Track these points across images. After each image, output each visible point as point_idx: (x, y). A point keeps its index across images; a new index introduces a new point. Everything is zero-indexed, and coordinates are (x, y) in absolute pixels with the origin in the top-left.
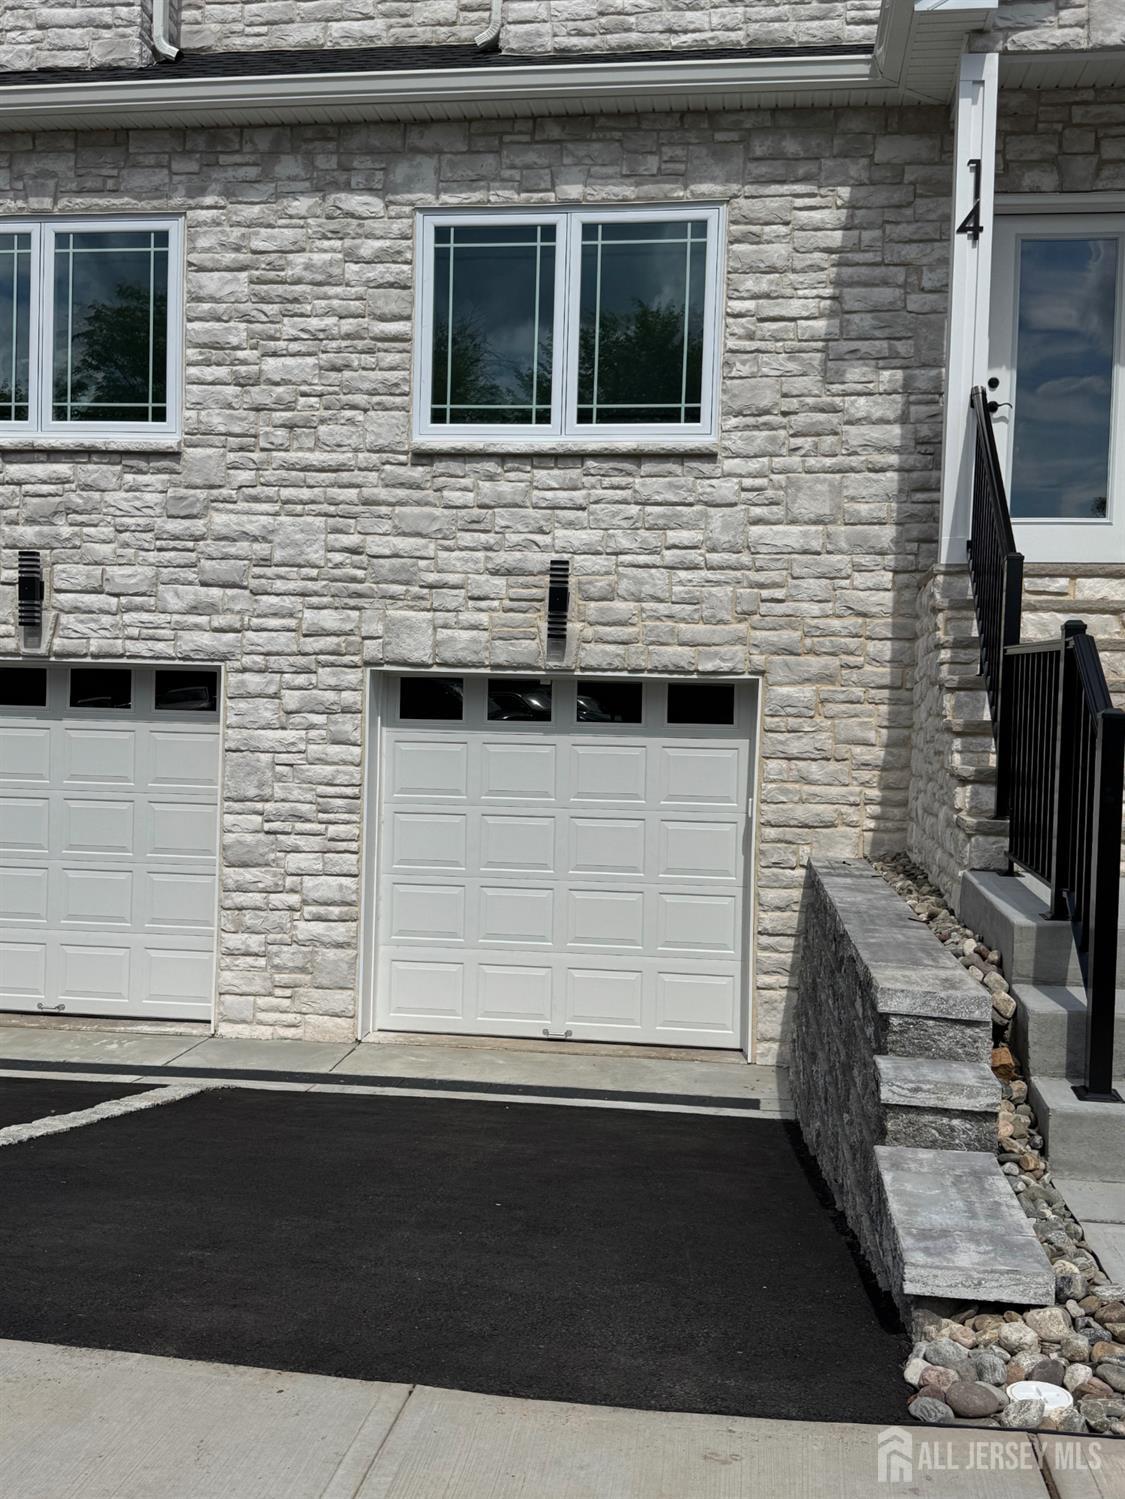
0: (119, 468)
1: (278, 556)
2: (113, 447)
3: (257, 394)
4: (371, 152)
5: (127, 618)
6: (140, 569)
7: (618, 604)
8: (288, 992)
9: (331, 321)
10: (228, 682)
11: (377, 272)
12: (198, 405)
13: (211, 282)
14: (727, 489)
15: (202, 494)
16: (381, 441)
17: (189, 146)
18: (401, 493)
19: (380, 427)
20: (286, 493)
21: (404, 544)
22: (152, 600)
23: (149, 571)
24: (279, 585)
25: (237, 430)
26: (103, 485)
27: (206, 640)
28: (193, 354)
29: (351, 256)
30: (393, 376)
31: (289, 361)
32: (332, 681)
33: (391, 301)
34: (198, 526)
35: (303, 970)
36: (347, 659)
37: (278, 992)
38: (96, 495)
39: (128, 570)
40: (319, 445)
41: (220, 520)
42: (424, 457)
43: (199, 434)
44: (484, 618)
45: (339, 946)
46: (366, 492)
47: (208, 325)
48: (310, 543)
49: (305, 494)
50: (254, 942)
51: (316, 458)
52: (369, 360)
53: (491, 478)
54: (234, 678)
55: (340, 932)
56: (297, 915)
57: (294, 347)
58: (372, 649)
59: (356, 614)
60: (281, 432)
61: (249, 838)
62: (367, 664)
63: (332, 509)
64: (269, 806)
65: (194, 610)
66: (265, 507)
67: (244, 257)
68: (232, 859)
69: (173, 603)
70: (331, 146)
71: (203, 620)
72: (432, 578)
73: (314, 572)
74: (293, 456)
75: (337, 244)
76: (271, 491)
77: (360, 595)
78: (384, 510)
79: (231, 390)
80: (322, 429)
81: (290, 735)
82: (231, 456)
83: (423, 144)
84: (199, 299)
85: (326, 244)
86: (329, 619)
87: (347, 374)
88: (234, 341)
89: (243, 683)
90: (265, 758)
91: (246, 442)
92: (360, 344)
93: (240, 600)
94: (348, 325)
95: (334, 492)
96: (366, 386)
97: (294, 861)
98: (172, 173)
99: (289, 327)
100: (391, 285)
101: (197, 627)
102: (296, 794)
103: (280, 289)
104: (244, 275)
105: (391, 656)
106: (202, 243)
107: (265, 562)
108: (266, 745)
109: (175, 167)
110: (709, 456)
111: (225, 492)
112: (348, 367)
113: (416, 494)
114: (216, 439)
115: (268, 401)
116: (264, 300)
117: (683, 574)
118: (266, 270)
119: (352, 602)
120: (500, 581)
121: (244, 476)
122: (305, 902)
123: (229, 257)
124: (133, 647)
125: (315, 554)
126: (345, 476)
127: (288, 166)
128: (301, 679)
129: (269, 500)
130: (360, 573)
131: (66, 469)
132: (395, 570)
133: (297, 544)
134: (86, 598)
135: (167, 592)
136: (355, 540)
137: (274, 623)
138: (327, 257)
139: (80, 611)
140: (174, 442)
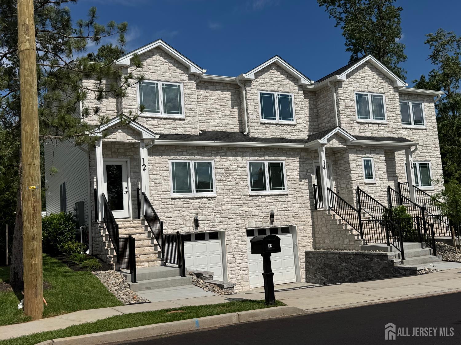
0: (207, 200)
2: (207, 196)
3: (227, 187)
4: (240, 151)
5: (210, 224)
6: (212, 216)
7: (278, 216)
8: (240, 284)
9: (237, 176)
10: (226, 233)
11: (242, 169)
12: (219, 190)
13: (219, 170)
14: (290, 199)
15: (220, 203)
16: (245, 194)
17: (214, 149)
18: (248, 201)
19: (245, 192)
20: (232, 202)
21: (250, 209)
22: (214, 221)
23: (213, 216)
24: (233, 217)
25: (224, 193)
26: (205, 203)
27: (222, 227)
28: (217, 181)
29: (238, 167)
30: (246, 184)
31: (231, 182)
32: (242, 232)
33: (244, 173)
34: (220, 208)
35: (241, 279)
36: (243, 228)
37: (238, 284)
38: (204, 204)
39: (210, 216)
40: (236, 195)
41: (224, 207)
42: (251, 196)
43: (219, 194)
44: (261, 220)
45: (246, 274)
46: (244, 202)
47: (219, 177)
48: (236, 210)
49: (235, 202)
50: (234, 276)
51: (236, 197)
52: (242, 182)
53: (260, 199)
54: (227, 233)
55: (246, 272)
56: (240, 270)
57: (232, 180)
58: (247, 226)
59: (244, 221)
60: (231, 193)
61: (231, 259)
62: (246, 228)
63: (239, 205)
64: (234, 253)
65: (220, 222)
66: (229, 205)
67: (224, 166)
68: (229, 263)
69: (217, 221)
70: (234, 150)
71: (222, 223)
72: (254, 214)
73: (238, 215)
74: (233, 197)
75: (236, 165)
76: (230, 202)
77: (244, 218)
78: (246, 204)
79: (223, 187)
80: (237, 192)
81: (236, 241)
82: (224, 197)
83: (247, 151)
84: (217, 173)
85: (235, 165)
86: (240, 222)
87: (239, 184)
88: (223, 179)
89: (228, 233)
90: (233, 245)
91: (226, 195)
92: (241, 179)
93: (227, 220)
94: (239, 177)
95: (239, 202)
96: (242, 186)
97: (238, 262)
98: (212, 154)
99: (231, 177)
100: (244, 171)
101: (221, 225)
102: (238, 250)
103: (229, 171)
104: (224, 169)
105: (250, 227)
106: (217, 164)
107: (231, 213)
108: (233, 243)
109: (212, 152)
110: (287, 195)
111: (224, 203)
112: (239, 183)
113: (250, 202)
114: (222, 195)
115: (229, 188)
116: (227, 173)
117: (286, 212)
118: (227, 169)
119: (243, 219)
120: (263, 214)
121: (226, 200)
122: (241, 268)
123: (221, 167)
124: (212, 229)
125: (238, 212)
126: (240, 199)
127: (229, 153)
128: (237, 232)
129: (230, 204)
130: (244, 214)
131: (199, 200)
132: (249, 213)
133: (235, 210)
134: (204, 221)
135: (216, 219)
136: (242, 209)
137: (232, 223)
138: (235, 166)
139: (202, 223)
140: (215, 195)
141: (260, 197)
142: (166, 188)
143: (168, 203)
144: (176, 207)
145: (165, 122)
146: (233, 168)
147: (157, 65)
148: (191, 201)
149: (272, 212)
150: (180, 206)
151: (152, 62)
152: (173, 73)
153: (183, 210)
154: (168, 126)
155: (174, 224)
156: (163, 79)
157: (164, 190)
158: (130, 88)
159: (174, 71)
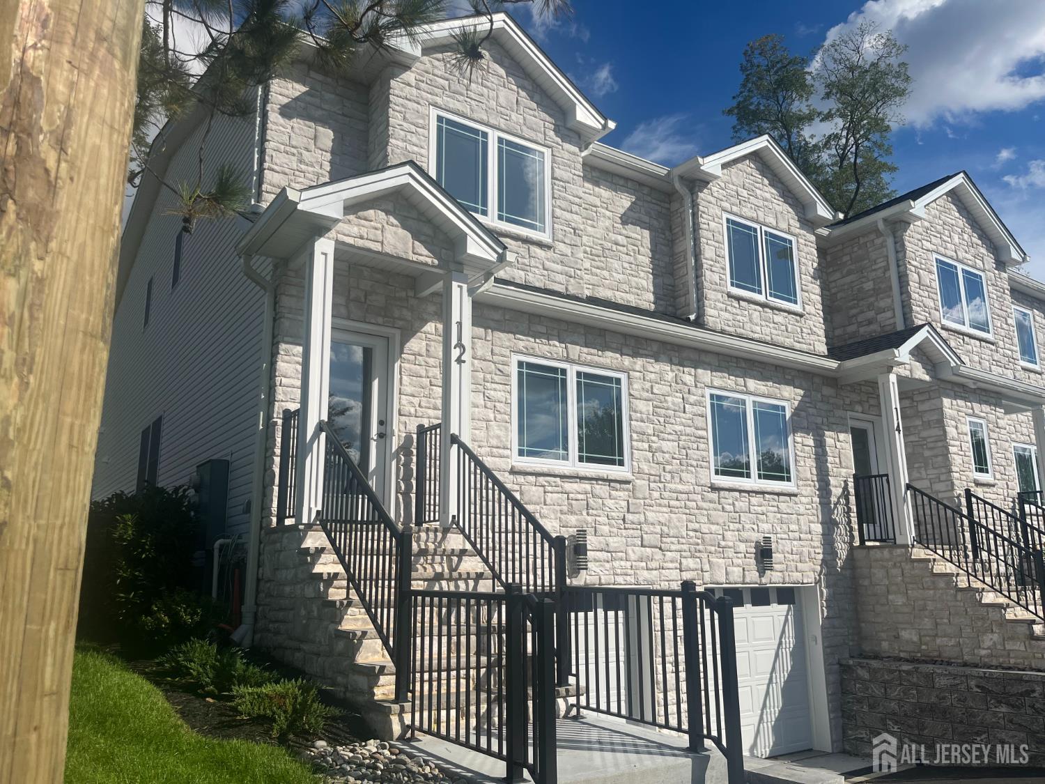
0: (608, 487)
1: (671, 532)
2: (610, 478)
3: (660, 457)
4: (689, 359)
5: (615, 564)
6: (620, 539)
9: (681, 427)
11: (695, 409)
12: (638, 461)
13: (639, 404)
14: (802, 508)
15: (642, 501)
16: (701, 482)
18: (710, 505)
19: (701, 475)
20: (671, 503)
21: (713, 528)
22: (624, 555)
23: (623, 540)
24: (673, 547)
25: (653, 473)
26: (603, 495)
27: (646, 574)
28: (635, 436)
29: (685, 401)
30: (704, 454)
31: (668, 443)
33: (699, 422)
34: (641, 518)
38: (600, 501)
39: (615, 539)
40: (681, 481)
41: (650, 515)
42: (714, 488)
43: (638, 473)
44: (740, 561)
46: (699, 504)
47: (639, 423)
48: (681, 527)
49: (678, 504)
51: (680, 487)
52: (695, 446)
53: (737, 499)
57: (670, 437)
58: (707, 577)
59: (698, 560)
60: (668, 475)
62: (704, 584)
63: (688, 511)
65: (641, 559)
66: (664, 509)
67: (651, 395)
69: (632, 556)
70: (677, 354)
71: (644, 564)
72: (723, 543)
73: (684, 541)
74: (673, 486)
75: (681, 395)
76: (666, 502)
77: (700, 551)
78: (705, 512)
79: (649, 454)
80: (682, 474)
82: (652, 485)
83: (706, 361)
84: (635, 412)
86: (691, 563)
87: (688, 451)
88: (649, 432)
90: (672, 634)
91: (656, 478)
92: (692, 439)
93: (658, 555)
94: (688, 430)
95: (687, 503)
96: (695, 457)
98: (622, 354)
99: (668, 428)
100: (699, 415)
101: (643, 569)
103: (664, 411)
104: (650, 403)
105: (712, 580)
106: (635, 386)
107: (667, 535)
109: (624, 351)
110: (795, 495)
111: (650, 501)
112: (688, 448)
113: (714, 505)
114: (646, 477)
115: (662, 460)
116: (658, 415)
117: (795, 543)
118: (658, 404)
119: (698, 555)
120: (744, 545)
121: (655, 494)
123: (645, 395)
124: (620, 579)
125: (684, 533)
126: (691, 496)
129: (665, 506)
130: (699, 541)
131: (587, 487)
132: (710, 540)
133: (677, 527)
134: (600, 554)
135: (630, 550)
136: (696, 526)
137: (671, 565)
138: (678, 400)
139: (596, 560)
140: (629, 476)
141: (737, 494)
142: (498, 437)
146: (673, 404)
147: (489, 84)
148: (568, 486)
149: (767, 540)
150: (536, 499)
152: (527, 116)
153: (545, 510)
156: (502, 124)
157: (494, 442)
158: (413, 128)
159: (531, 112)
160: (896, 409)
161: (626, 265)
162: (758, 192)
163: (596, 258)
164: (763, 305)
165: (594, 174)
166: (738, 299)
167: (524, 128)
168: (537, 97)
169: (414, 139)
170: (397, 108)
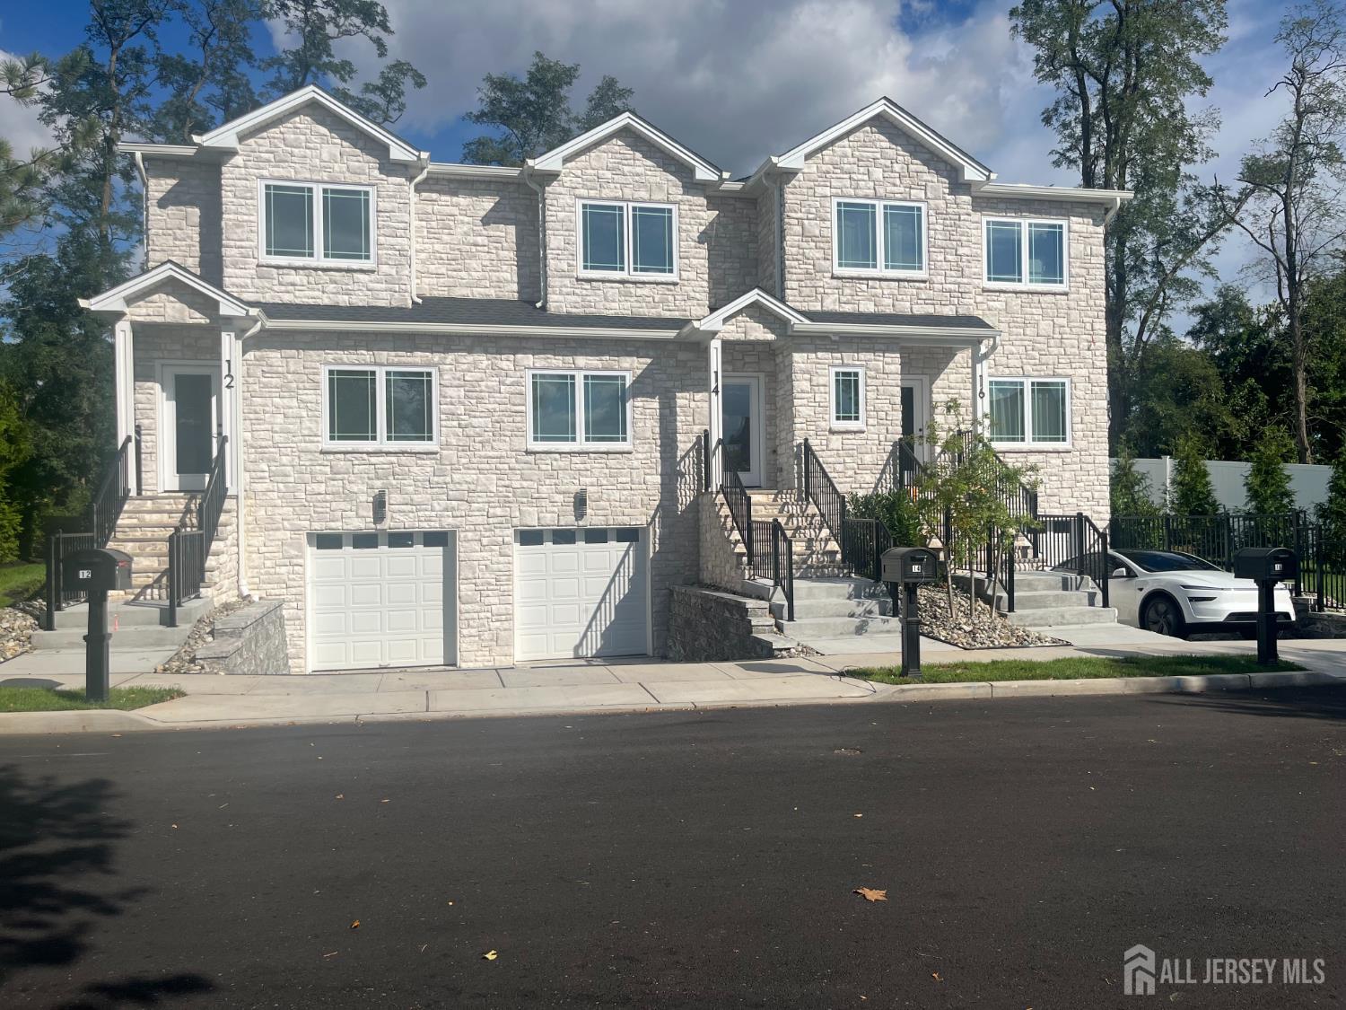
0: (414, 458)
1: (479, 488)
2: (414, 451)
3: (470, 431)
4: (507, 348)
5: (420, 513)
6: (425, 495)
7: (602, 503)
8: (487, 649)
9: (496, 405)
10: (460, 535)
11: (512, 389)
12: (445, 435)
13: (451, 392)
14: (636, 464)
15: (449, 467)
16: (515, 448)
17: (439, 341)
18: (524, 466)
19: (515, 443)
20: (481, 466)
21: (525, 484)
22: (429, 507)
23: (428, 496)
24: (479, 500)
25: (461, 444)
26: (409, 464)
27: (450, 520)
28: (445, 417)
29: (502, 383)
30: (520, 425)
31: (480, 419)
32: (500, 534)
33: (517, 399)
34: (447, 479)
35: (493, 640)
36: (506, 525)
38: (406, 469)
39: (419, 496)
40: (493, 449)
41: (456, 477)
42: (531, 453)
43: (446, 446)
44: (556, 509)
45: (507, 630)
46: (511, 465)
47: (448, 406)
48: (490, 484)
49: (487, 466)
50: (474, 631)
51: (491, 454)
52: (511, 419)
53: (556, 460)
54: (462, 535)
55: (506, 625)
56: (490, 620)
57: (483, 414)
58: (516, 522)
59: (508, 509)
60: (478, 445)
61: (470, 593)
62: (513, 527)
63: (498, 472)
64: (478, 581)
66: (473, 471)
67: (462, 383)
68: (465, 601)
69: (437, 508)
70: (494, 343)
71: (450, 513)
72: (536, 495)
73: (492, 495)
74: (483, 453)
75: (497, 379)
76: (475, 466)
77: (510, 502)
78: (518, 472)
79: (458, 430)
80: (494, 443)
81: (484, 554)
82: (459, 454)
83: (528, 346)
84: (445, 397)
85: (493, 379)
86: (499, 511)
87: (502, 424)
88: (459, 412)
89: (466, 536)
90: (476, 563)
91: (465, 448)
92: (507, 414)
93: (465, 506)
94: (503, 407)
95: (500, 466)
96: (509, 428)
97: (487, 600)
98: (433, 351)
99: (480, 408)
100: (517, 394)
101: (448, 516)
102: (488, 575)
103: (475, 394)
104: (462, 389)
105: (524, 524)
106: (445, 377)
107: (474, 491)
108: (476, 558)
110: (630, 453)
111: (457, 466)
112: (502, 421)
113: (529, 466)
114: (453, 448)
115: (473, 434)
116: (470, 398)
117: (625, 492)
118: (471, 389)
119: (507, 505)
120: (561, 496)
121: (464, 461)
122: (492, 615)
123: (456, 382)
124: (422, 525)
125: (493, 488)
126: (503, 460)
128: (488, 534)
130: (510, 495)
131: (394, 459)
132: (522, 493)
133: (485, 485)
134: (403, 507)
135: (435, 503)
136: (507, 483)
137: (477, 513)
138: (494, 383)
139: (400, 511)
140: (436, 448)
141: (557, 456)
142: (310, 428)
143: (315, 463)
144: (335, 471)
145: (324, 277)
146: (487, 386)
147: (311, 145)
148: (374, 460)
149: (584, 491)
150: (342, 470)
151: (299, 139)
152: (351, 163)
153: (352, 478)
154: (331, 287)
155: (328, 510)
156: (325, 177)
157: (306, 432)
158: (243, 201)
159: (355, 159)
160: (716, 373)
161: (486, 263)
162: (626, 169)
163: (453, 262)
164: (622, 282)
165: (452, 186)
166: (589, 281)
167: (347, 174)
168: (361, 143)
169: (244, 210)
170: (228, 189)
